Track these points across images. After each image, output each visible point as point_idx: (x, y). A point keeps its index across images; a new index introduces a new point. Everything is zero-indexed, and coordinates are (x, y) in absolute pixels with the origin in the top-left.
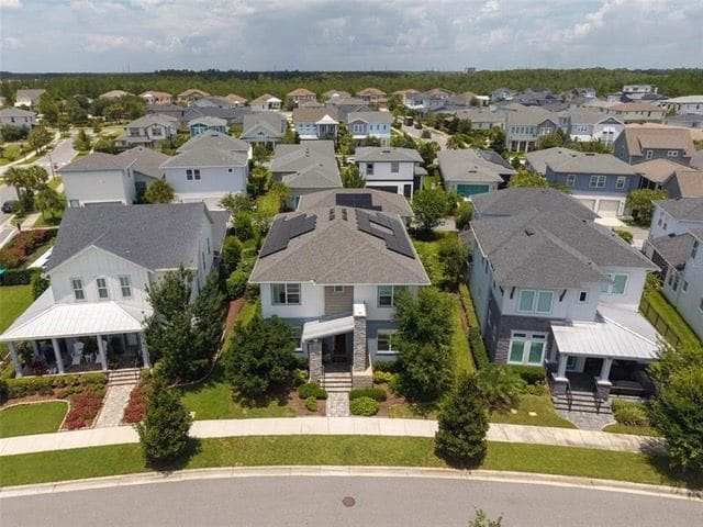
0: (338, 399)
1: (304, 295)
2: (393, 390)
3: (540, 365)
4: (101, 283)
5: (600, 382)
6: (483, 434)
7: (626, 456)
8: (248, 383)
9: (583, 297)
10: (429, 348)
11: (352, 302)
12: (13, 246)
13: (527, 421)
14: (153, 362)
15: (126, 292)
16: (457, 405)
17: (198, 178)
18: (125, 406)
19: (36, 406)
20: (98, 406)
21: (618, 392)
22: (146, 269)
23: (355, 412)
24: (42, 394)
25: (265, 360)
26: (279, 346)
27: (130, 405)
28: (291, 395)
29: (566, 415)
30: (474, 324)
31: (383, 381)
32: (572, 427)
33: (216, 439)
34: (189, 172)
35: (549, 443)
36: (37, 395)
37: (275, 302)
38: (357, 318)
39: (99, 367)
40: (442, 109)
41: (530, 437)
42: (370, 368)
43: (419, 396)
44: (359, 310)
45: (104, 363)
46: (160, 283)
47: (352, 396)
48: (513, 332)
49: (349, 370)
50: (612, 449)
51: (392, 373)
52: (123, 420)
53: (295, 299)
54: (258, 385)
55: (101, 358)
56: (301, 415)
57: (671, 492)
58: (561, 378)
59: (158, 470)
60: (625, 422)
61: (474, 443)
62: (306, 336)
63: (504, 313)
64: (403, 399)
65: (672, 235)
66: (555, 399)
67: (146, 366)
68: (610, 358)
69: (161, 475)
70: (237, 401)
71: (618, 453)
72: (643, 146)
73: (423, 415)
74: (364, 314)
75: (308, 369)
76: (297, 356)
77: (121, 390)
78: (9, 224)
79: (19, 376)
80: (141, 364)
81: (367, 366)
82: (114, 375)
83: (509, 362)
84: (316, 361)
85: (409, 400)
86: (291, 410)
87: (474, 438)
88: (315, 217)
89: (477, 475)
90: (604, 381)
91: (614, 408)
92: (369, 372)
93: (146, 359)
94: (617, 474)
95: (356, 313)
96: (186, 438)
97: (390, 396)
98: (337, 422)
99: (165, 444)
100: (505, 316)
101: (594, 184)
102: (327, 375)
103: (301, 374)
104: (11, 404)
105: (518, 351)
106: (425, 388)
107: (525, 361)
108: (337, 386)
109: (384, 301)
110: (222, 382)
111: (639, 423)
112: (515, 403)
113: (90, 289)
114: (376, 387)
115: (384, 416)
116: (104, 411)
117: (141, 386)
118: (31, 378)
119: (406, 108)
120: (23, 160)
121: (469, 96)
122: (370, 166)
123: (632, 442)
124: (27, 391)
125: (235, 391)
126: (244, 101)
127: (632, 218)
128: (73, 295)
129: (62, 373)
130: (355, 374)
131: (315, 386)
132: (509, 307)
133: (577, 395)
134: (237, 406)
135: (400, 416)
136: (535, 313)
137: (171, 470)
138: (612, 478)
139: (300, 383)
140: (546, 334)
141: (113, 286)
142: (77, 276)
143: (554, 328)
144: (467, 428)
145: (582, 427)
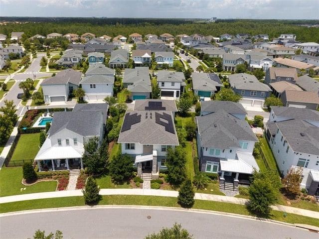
0: (147, 183)
1: (136, 147)
2: (165, 180)
3: (217, 173)
4: (67, 141)
5: (235, 180)
6: (193, 197)
7: (240, 206)
8: (117, 177)
9: (231, 151)
10: (177, 168)
11: (152, 150)
12: (27, 117)
13: (210, 193)
14: (84, 167)
15: (75, 143)
16: (184, 188)
17: (95, 87)
18: (76, 183)
19: (47, 182)
20: (67, 183)
21: (241, 184)
22: (83, 136)
23: (152, 187)
24: (49, 178)
25: (123, 170)
26: (128, 165)
27: (78, 183)
28: (131, 181)
29: (223, 191)
30: (197, 156)
31: (162, 177)
32: (224, 195)
33: (107, 195)
34: (91, 85)
35: (215, 200)
36: (47, 178)
37: (126, 149)
38: (154, 156)
39: (66, 168)
40: (197, 46)
41: (210, 198)
42: (158, 172)
43: (174, 183)
44: (155, 153)
45: (68, 167)
46: (87, 141)
47: (152, 182)
48: (207, 162)
49: (151, 172)
50: (236, 203)
51: (166, 174)
52: (76, 188)
53: (133, 148)
54: (121, 178)
55: (67, 165)
56: (134, 188)
57: (251, 218)
58: (222, 178)
59: (89, 205)
60: (242, 194)
61: (189, 200)
62: (136, 161)
63: (204, 155)
64: (169, 183)
65: (275, 122)
66: (220, 185)
67: (82, 169)
68: (238, 173)
69: (90, 207)
70: (113, 182)
71: (237, 205)
72: (276, 76)
73: (175, 190)
74: (156, 155)
75: (137, 171)
76: (133, 167)
77: (74, 177)
78: (21, 105)
79: (40, 171)
80: (80, 168)
81: (157, 171)
82: (72, 172)
83: (206, 171)
84: (140, 169)
85: (171, 184)
86: (131, 186)
87: (190, 199)
88: (140, 115)
89: (190, 210)
90: (236, 180)
91: (239, 189)
92: (158, 174)
93: (82, 166)
94: (235, 212)
95: (154, 155)
96: (98, 195)
97: (164, 182)
98: (146, 191)
99: (92, 197)
100: (205, 156)
101: (252, 94)
102: (144, 174)
103: (135, 173)
104: (39, 181)
105: (209, 168)
106: (176, 181)
107: (211, 171)
108: (147, 178)
109: (163, 150)
110: (108, 175)
111: (246, 195)
112: (206, 186)
113: (64, 142)
114: (160, 178)
115: (162, 189)
116: (69, 185)
117: (81, 176)
118: (44, 172)
119: (182, 44)
120: (20, 70)
121: (210, 38)
122: (163, 83)
123: (243, 201)
124: (43, 176)
125: (112, 179)
126: (110, 38)
127: (267, 108)
128: (58, 144)
129: (54, 170)
130: (153, 174)
131: (139, 178)
132: (206, 153)
133: (227, 184)
134: (113, 184)
135: (167, 189)
136: (214, 156)
137: (93, 205)
138: (234, 213)
139: (134, 176)
140: (218, 163)
141: (71, 141)
142: (59, 138)
143: (221, 161)
144: (187, 196)
145: (228, 195)
